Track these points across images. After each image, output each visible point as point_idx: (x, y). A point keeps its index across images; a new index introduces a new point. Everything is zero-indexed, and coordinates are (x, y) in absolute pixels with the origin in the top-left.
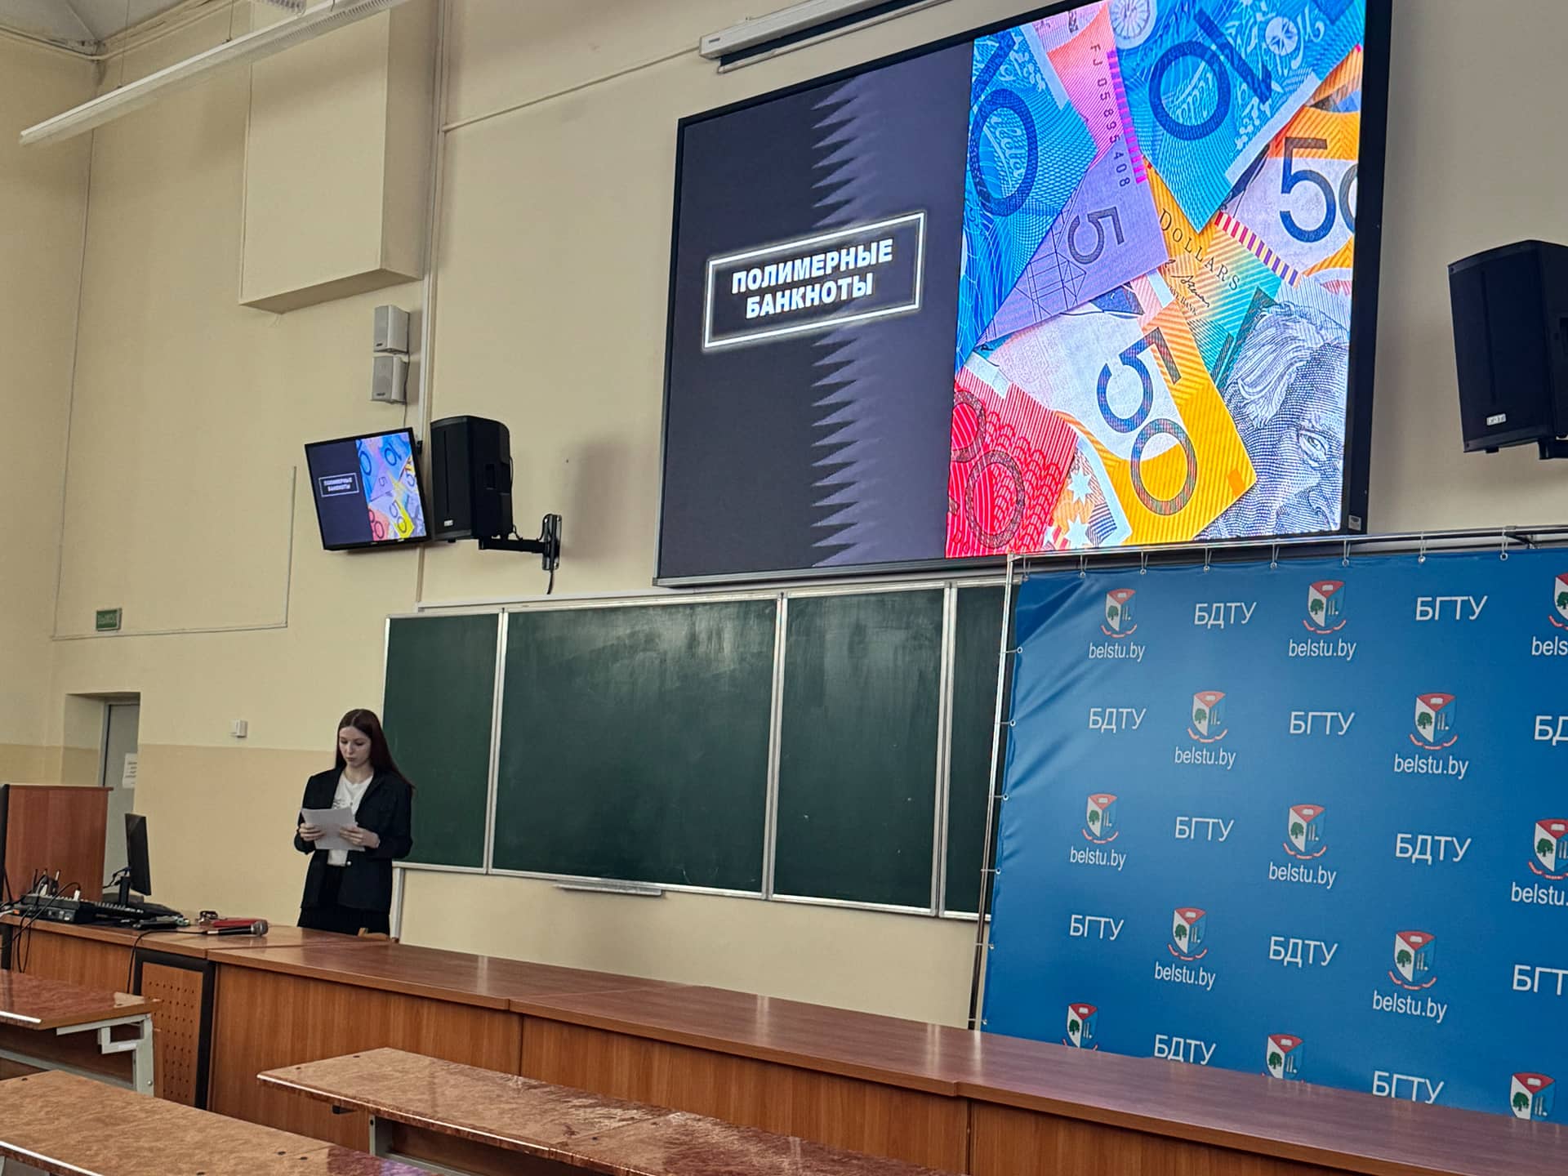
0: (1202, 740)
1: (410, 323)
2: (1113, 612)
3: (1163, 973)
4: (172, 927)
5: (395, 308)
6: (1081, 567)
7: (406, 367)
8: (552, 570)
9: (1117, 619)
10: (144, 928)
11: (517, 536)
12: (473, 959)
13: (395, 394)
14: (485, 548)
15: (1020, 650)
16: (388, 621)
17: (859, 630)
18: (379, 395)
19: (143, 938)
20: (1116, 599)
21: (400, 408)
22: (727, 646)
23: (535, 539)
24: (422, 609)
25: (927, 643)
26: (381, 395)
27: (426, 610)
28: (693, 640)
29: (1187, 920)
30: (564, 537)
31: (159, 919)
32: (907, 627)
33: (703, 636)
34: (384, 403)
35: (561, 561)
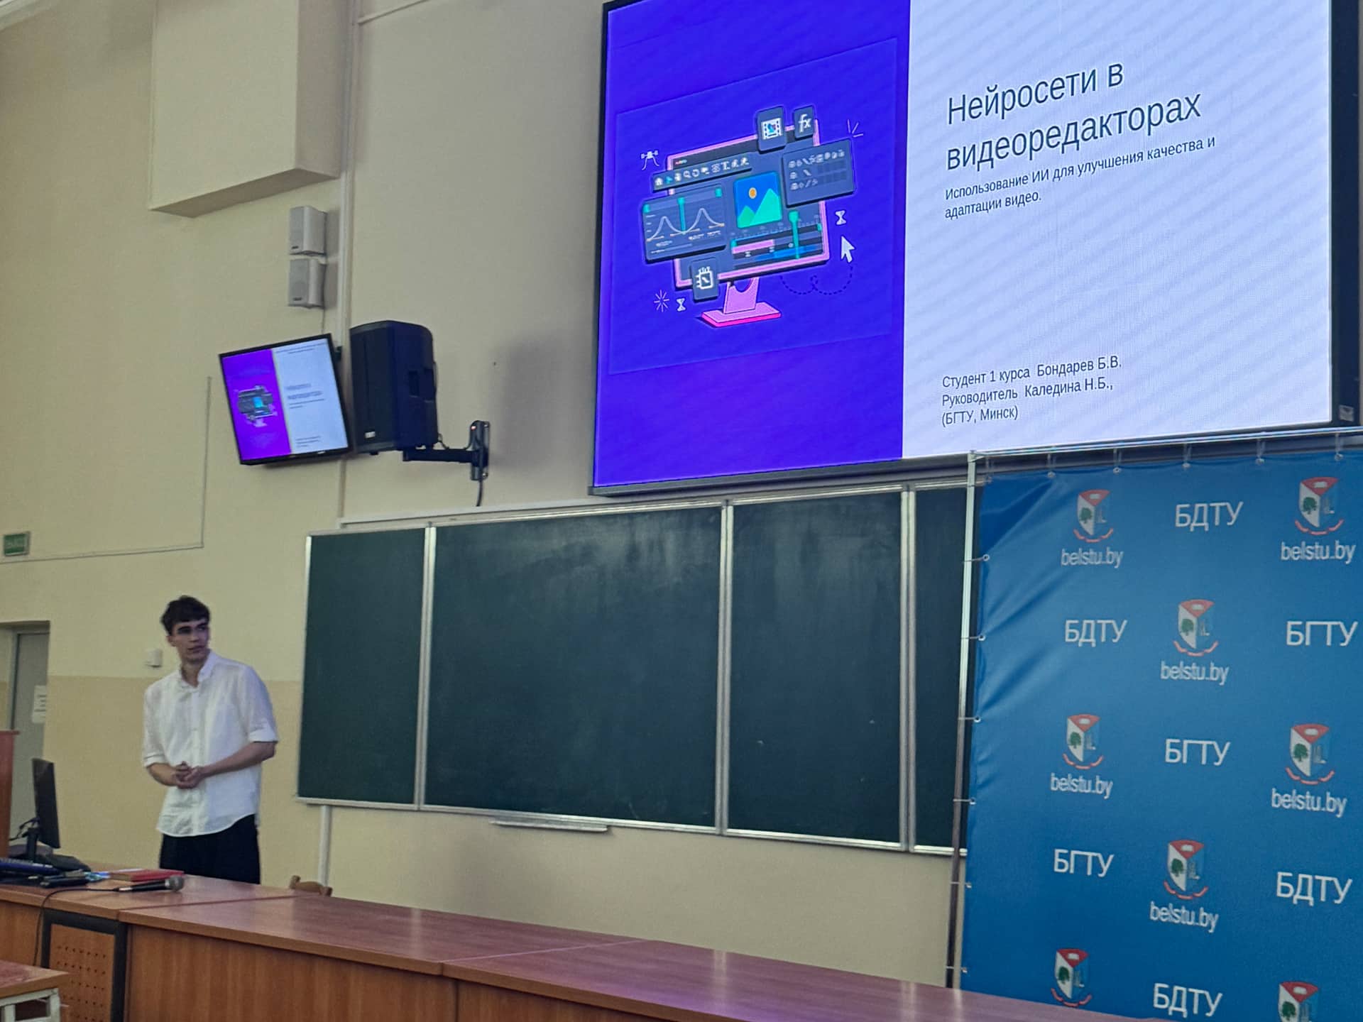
0: (1190, 654)
1: (327, 223)
2: (1086, 515)
3: (1160, 914)
4: (81, 883)
5: (310, 207)
6: (1049, 466)
7: (324, 269)
8: (481, 479)
9: (1091, 522)
10: (52, 886)
11: (444, 446)
12: (404, 912)
13: (312, 298)
14: (410, 460)
15: (987, 558)
16: (309, 540)
17: (811, 539)
18: (296, 299)
19: (51, 898)
20: (1088, 500)
21: (317, 313)
22: (670, 560)
23: (462, 448)
24: (345, 525)
25: (884, 551)
26: (297, 300)
27: (349, 526)
28: (633, 553)
29: (1183, 853)
30: (494, 444)
31: (68, 874)
32: (863, 535)
33: (644, 548)
34: (301, 308)
35: (492, 471)
